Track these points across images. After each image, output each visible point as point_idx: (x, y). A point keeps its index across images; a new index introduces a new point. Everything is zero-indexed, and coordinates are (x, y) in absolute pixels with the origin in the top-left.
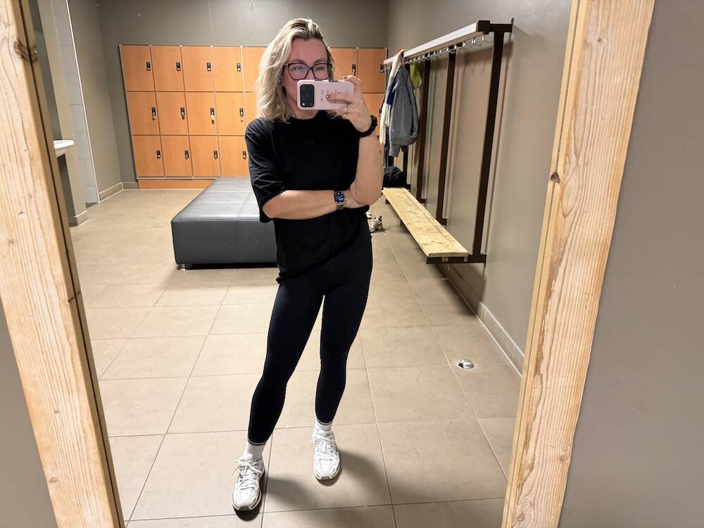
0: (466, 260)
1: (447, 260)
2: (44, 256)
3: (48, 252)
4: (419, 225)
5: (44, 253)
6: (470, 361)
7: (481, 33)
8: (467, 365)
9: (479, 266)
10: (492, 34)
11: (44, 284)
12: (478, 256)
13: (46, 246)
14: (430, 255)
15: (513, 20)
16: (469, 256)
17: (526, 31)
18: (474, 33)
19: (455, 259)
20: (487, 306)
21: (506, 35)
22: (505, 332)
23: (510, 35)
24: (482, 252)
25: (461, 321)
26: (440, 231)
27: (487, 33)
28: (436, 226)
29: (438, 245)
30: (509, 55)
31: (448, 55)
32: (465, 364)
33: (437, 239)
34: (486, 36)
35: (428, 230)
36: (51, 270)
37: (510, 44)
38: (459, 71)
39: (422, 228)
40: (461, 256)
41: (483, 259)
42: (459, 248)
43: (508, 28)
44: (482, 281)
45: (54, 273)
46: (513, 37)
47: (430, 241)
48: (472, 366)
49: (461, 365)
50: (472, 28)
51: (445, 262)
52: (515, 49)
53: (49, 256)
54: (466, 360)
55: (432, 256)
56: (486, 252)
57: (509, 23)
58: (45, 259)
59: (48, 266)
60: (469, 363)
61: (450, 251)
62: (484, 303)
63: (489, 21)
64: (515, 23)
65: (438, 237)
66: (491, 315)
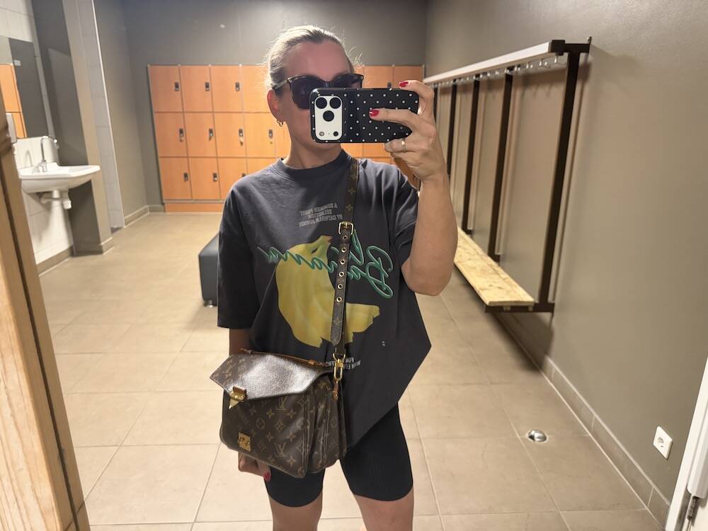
0: (531, 309)
1: (509, 309)
2: (21, 470)
3: (27, 463)
4: (470, 263)
5: (22, 464)
6: (541, 432)
7: (554, 54)
8: (539, 438)
9: (546, 316)
10: (566, 55)
11: (23, 511)
12: (544, 304)
13: (25, 455)
14: (490, 303)
15: (590, 39)
16: (536, 304)
17: (611, 52)
18: (546, 53)
19: (518, 308)
20: (555, 362)
21: (582, 56)
22: (581, 397)
23: (587, 57)
24: (550, 299)
25: (523, 377)
26: (497, 273)
27: (562, 54)
28: (491, 266)
29: (497, 290)
30: (585, 78)
31: (504, 77)
32: (537, 435)
33: (495, 282)
34: (559, 57)
35: (483, 271)
36: (34, 490)
37: (587, 66)
38: (516, 94)
39: (475, 268)
40: (526, 305)
41: (550, 308)
42: (523, 295)
43: (585, 48)
44: (548, 333)
45: (38, 495)
46: (590, 58)
47: (486, 285)
48: (544, 438)
49: (532, 437)
50: (544, 48)
51: (507, 311)
52: (594, 73)
53: (29, 469)
54: (536, 431)
55: (492, 305)
56: (554, 299)
57: (585, 41)
58: (24, 474)
59: (29, 484)
60: (541, 435)
61: (514, 299)
62: (550, 357)
63: (564, 41)
64: (593, 43)
65: (496, 280)
66: (561, 373)
